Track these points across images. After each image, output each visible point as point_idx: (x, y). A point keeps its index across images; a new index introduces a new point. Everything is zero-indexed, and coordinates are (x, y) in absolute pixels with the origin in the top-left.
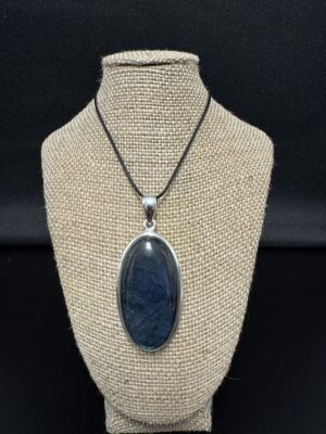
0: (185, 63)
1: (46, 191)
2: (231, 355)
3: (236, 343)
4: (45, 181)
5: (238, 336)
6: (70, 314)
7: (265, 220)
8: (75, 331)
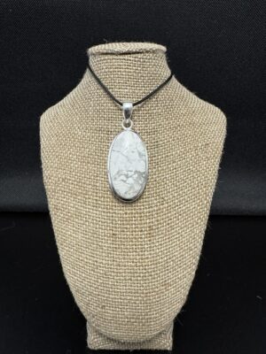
0: (154, 52)
1: (42, 154)
2: (188, 288)
3: (192, 278)
4: (42, 147)
5: (194, 273)
6: (60, 251)
7: (218, 180)
8: (63, 265)
